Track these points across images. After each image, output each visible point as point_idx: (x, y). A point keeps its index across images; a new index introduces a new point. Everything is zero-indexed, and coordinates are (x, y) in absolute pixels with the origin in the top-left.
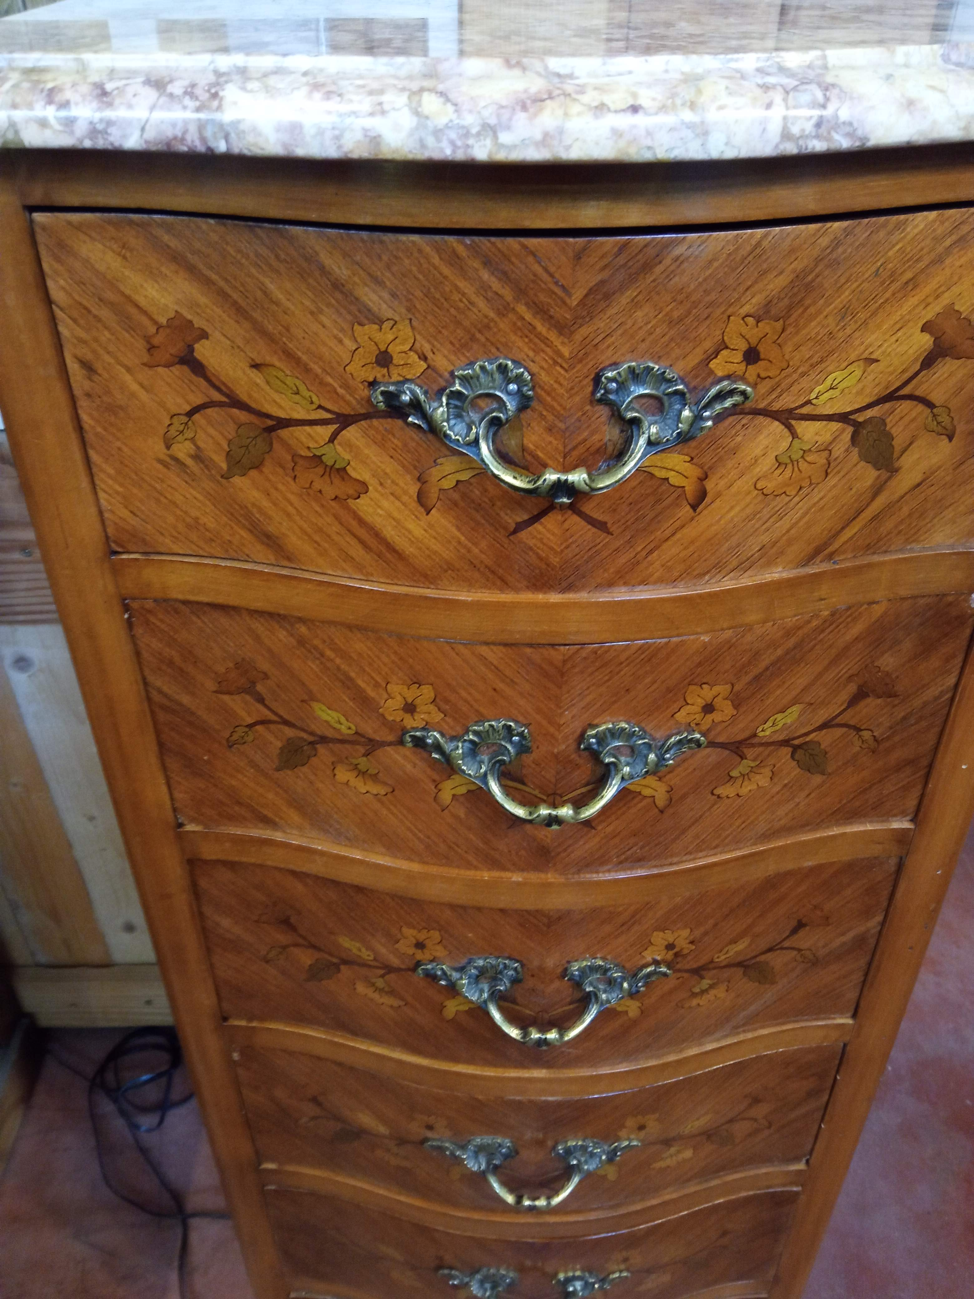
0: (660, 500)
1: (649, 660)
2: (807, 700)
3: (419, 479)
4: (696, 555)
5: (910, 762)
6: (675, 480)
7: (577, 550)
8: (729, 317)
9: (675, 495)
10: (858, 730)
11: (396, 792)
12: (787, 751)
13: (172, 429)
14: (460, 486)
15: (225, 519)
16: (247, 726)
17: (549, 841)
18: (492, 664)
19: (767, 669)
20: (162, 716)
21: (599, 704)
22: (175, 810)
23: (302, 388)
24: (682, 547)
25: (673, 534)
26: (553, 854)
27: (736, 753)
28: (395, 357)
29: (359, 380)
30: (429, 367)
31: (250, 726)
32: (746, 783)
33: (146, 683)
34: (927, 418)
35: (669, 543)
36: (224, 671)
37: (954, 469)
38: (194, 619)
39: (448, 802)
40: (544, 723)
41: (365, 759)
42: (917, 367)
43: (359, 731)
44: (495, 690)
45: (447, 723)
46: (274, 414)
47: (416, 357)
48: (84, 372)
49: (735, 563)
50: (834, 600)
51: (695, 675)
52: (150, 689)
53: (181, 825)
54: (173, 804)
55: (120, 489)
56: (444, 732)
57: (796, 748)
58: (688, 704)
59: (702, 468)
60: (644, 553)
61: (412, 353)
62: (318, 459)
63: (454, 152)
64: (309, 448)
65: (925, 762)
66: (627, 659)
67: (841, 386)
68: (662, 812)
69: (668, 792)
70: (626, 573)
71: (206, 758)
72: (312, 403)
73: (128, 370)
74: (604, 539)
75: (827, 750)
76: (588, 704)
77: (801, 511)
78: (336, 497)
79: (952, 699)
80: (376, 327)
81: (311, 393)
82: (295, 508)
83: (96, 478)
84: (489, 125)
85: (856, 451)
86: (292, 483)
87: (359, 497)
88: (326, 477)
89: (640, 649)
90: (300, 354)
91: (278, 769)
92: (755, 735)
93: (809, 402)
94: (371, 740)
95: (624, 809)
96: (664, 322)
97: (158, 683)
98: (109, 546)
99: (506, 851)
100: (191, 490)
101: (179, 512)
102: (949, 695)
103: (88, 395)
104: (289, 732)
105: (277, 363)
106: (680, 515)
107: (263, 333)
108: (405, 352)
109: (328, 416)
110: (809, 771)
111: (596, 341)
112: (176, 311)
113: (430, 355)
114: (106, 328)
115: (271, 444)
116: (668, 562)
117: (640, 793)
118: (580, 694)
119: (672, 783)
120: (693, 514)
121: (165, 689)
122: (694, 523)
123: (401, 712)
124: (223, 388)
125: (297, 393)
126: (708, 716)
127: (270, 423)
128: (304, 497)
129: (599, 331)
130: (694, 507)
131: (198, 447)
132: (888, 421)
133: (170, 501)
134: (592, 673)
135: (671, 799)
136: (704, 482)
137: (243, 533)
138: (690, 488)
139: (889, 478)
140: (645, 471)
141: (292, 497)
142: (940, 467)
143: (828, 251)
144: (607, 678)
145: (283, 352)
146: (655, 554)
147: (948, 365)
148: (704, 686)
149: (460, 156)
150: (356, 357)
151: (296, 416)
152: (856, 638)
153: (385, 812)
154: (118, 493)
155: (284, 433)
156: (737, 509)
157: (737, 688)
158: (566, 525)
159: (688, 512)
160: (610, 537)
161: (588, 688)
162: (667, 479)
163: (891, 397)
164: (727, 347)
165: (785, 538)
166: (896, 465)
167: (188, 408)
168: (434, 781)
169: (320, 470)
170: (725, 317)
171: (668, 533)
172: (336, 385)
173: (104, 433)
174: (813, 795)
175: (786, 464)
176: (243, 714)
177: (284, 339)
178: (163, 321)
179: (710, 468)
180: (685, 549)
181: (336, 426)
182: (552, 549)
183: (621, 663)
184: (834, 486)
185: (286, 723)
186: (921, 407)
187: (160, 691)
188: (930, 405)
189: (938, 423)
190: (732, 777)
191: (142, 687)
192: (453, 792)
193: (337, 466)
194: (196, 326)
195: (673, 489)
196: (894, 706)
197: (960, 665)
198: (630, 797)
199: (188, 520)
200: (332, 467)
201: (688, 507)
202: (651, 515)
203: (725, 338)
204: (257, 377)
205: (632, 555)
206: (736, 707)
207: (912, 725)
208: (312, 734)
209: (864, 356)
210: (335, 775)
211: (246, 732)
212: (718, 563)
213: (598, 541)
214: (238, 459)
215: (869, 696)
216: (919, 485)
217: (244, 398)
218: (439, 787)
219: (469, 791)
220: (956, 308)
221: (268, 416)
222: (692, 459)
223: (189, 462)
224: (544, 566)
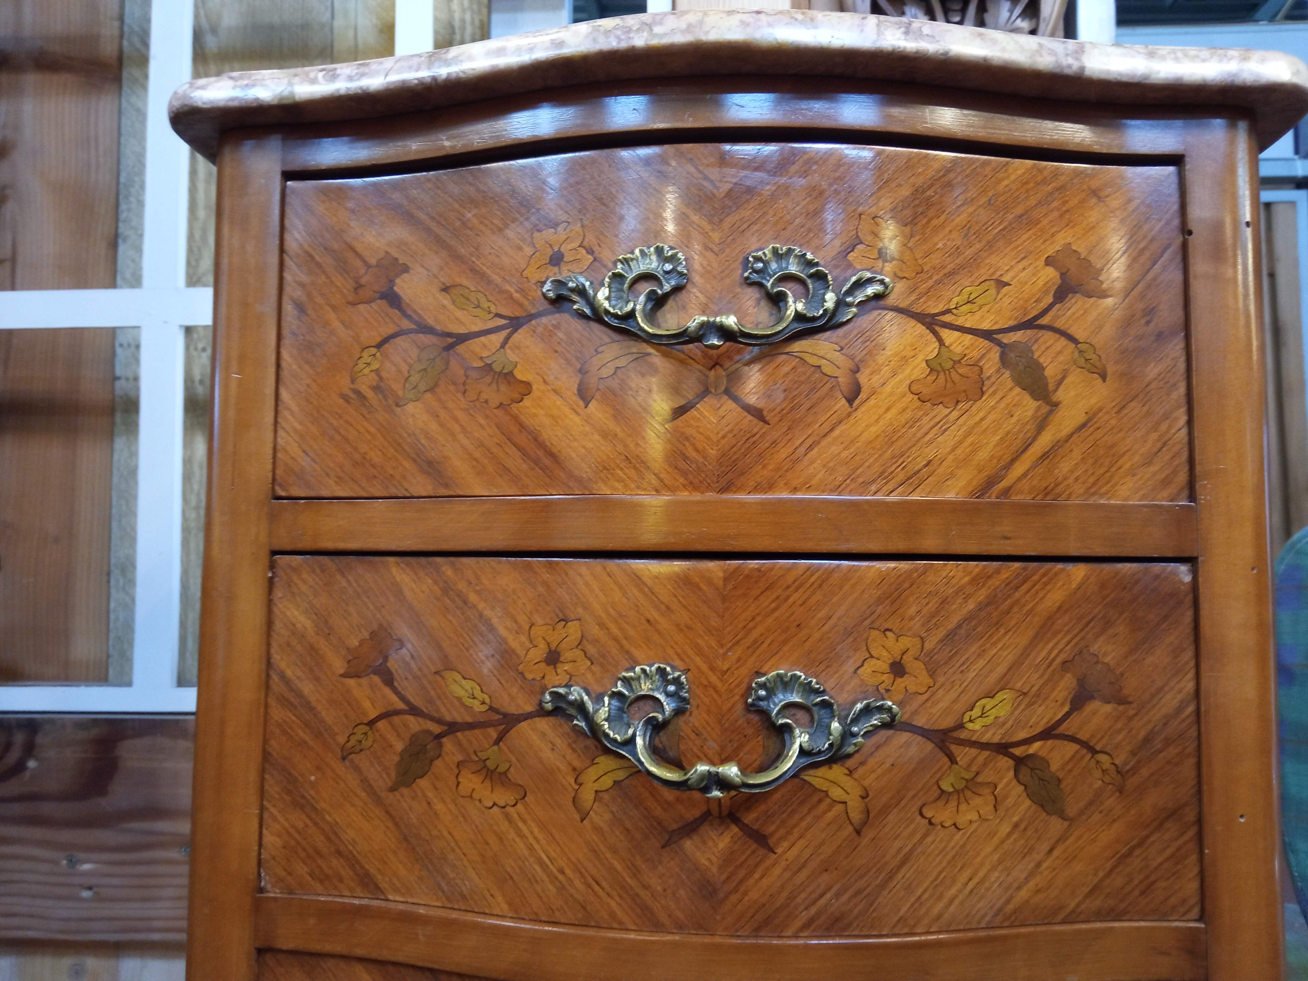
0: (814, 388)
1: (820, 586)
2: (1018, 686)
3: (580, 371)
4: (857, 458)
5: (1173, 813)
6: (828, 369)
7: (734, 441)
8: (860, 215)
9: (829, 386)
10: (1094, 752)
11: (529, 798)
12: (1005, 763)
13: (362, 360)
14: (619, 372)
15: (392, 450)
16: (367, 724)
17: (714, 870)
18: (646, 585)
19: (959, 626)
20: (278, 713)
21: (768, 642)
22: (260, 864)
23: (483, 300)
24: (842, 447)
25: (832, 430)
26: (721, 895)
27: (941, 749)
28: (566, 254)
29: (534, 281)
30: (595, 260)
31: (371, 723)
32: (963, 807)
33: (269, 664)
34: (1073, 353)
35: (829, 439)
36: (357, 644)
37: (1118, 412)
38: (339, 577)
39: (591, 803)
40: (704, 667)
41: (496, 748)
42: (1049, 299)
43: (494, 705)
44: (648, 621)
45: (594, 674)
46: (455, 332)
47: (584, 252)
48: (296, 312)
49: (901, 477)
50: (1021, 542)
51: (876, 615)
52: (272, 673)
53: (261, 890)
54: (260, 854)
55: (298, 427)
56: (590, 688)
57: (1019, 762)
58: (872, 657)
59: (852, 359)
60: (802, 450)
61: (581, 249)
62: (488, 368)
63: (619, 43)
64: (481, 358)
65: (1190, 815)
66: (795, 581)
67: (979, 301)
68: (858, 832)
69: (863, 798)
70: (787, 471)
71: (313, 778)
72: (490, 312)
73: (334, 308)
74: (762, 428)
75: (1061, 775)
76: (755, 642)
77: (964, 428)
78: (501, 404)
79: (1198, 712)
80: (553, 230)
81: (490, 304)
82: (461, 426)
83: (280, 416)
84: (646, 24)
85: (1007, 374)
86: (462, 398)
87: (521, 400)
88: (494, 386)
89: (808, 569)
90: (484, 268)
91: (393, 789)
92: (961, 726)
93: (948, 311)
94: (505, 715)
95: (809, 819)
96: (802, 214)
97: (283, 665)
98: (273, 489)
99: (659, 888)
100: (366, 424)
101: (349, 449)
102: (1191, 708)
103: (294, 334)
104: (415, 724)
105: (465, 282)
106: (836, 408)
107: (456, 257)
108: (575, 249)
109: (503, 322)
110: (1042, 806)
111: (742, 228)
112: (387, 252)
113: (596, 249)
114: (324, 272)
115: (447, 363)
116: (828, 462)
117: (826, 793)
118: (745, 627)
119: (866, 783)
120: (850, 410)
121: (289, 673)
122: (852, 420)
123: (543, 665)
124: (414, 316)
125: (478, 306)
126: (899, 680)
127: (450, 340)
128: (471, 411)
129: (745, 220)
130: (850, 401)
131: (381, 378)
132: (1034, 348)
133: (343, 437)
134: (756, 598)
135: (868, 812)
136: (858, 375)
137: (407, 464)
138: (844, 380)
139: (1050, 413)
140: (797, 357)
141: (460, 415)
142: (1100, 410)
143: (942, 173)
144: (773, 605)
145: (471, 270)
146: (815, 451)
147: (1080, 303)
148: (888, 633)
149: (624, 45)
150: (532, 261)
151: (475, 329)
152: (1060, 608)
153: (512, 835)
154: (296, 431)
155: (460, 348)
156: (893, 411)
157: (928, 646)
158: (721, 412)
159: (843, 406)
160: (768, 426)
161: (753, 619)
162: (819, 367)
163: (1029, 324)
164: (861, 243)
165: (951, 457)
166: (1054, 399)
167: (379, 339)
168: (574, 769)
169: (488, 379)
170: (857, 216)
171: (826, 427)
172: (512, 290)
173: (298, 370)
174: (1056, 853)
175: (938, 372)
176: (367, 704)
177: (473, 259)
178: (373, 261)
179: (861, 361)
180: (846, 448)
181: (508, 331)
182: (708, 438)
183: (788, 587)
184: (993, 408)
185: (414, 711)
186: (1063, 341)
187: (283, 676)
188: (1071, 338)
189: (1086, 360)
190: (943, 792)
191: (264, 667)
192: (597, 786)
193: (505, 371)
194: (401, 262)
195: (827, 378)
196: (1131, 719)
197: (1192, 663)
198: (816, 798)
199: (357, 456)
200: (500, 372)
201: (844, 401)
202: (807, 405)
203: (860, 234)
204: (445, 300)
205: (791, 450)
206: (932, 674)
207: (1160, 751)
208: (439, 721)
209: (994, 277)
210: (458, 783)
211: (366, 734)
212: (883, 472)
213: (755, 430)
214: (415, 384)
215: (1095, 698)
216: (1083, 425)
217: (431, 322)
218: (580, 780)
219: (616, 783)
220: (1074, 248)
221: (449, 335)
222: (842, 349)
223: (369, 394)
224: (701, 460)
